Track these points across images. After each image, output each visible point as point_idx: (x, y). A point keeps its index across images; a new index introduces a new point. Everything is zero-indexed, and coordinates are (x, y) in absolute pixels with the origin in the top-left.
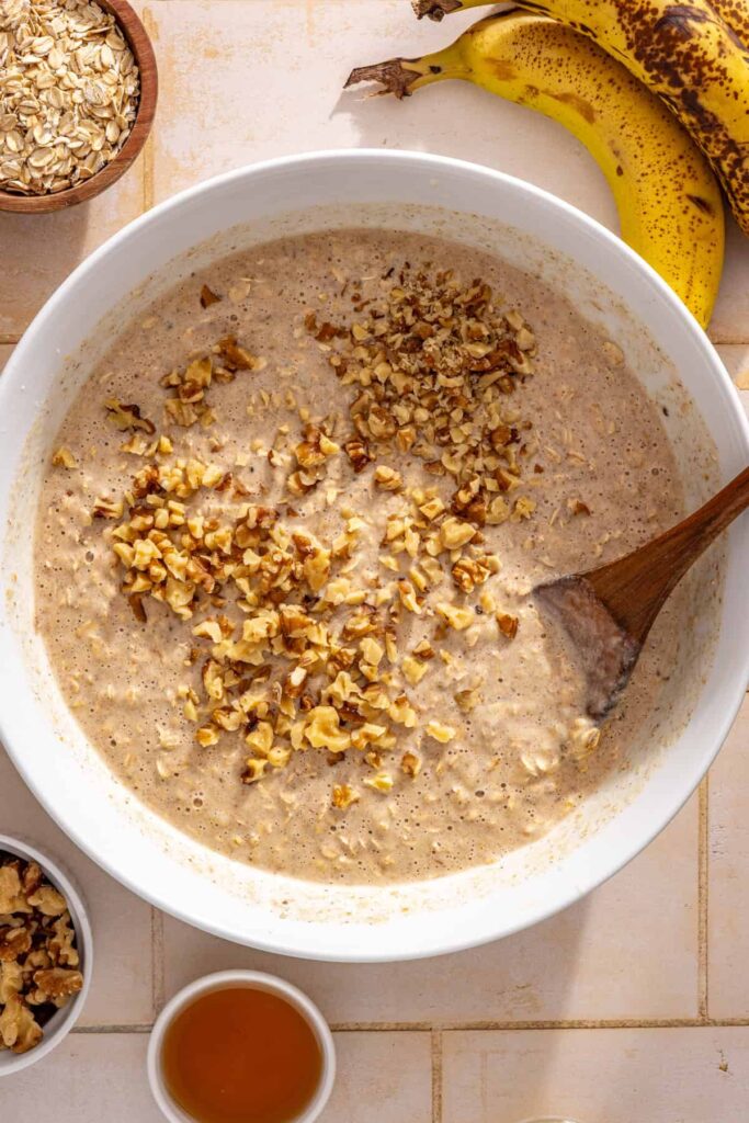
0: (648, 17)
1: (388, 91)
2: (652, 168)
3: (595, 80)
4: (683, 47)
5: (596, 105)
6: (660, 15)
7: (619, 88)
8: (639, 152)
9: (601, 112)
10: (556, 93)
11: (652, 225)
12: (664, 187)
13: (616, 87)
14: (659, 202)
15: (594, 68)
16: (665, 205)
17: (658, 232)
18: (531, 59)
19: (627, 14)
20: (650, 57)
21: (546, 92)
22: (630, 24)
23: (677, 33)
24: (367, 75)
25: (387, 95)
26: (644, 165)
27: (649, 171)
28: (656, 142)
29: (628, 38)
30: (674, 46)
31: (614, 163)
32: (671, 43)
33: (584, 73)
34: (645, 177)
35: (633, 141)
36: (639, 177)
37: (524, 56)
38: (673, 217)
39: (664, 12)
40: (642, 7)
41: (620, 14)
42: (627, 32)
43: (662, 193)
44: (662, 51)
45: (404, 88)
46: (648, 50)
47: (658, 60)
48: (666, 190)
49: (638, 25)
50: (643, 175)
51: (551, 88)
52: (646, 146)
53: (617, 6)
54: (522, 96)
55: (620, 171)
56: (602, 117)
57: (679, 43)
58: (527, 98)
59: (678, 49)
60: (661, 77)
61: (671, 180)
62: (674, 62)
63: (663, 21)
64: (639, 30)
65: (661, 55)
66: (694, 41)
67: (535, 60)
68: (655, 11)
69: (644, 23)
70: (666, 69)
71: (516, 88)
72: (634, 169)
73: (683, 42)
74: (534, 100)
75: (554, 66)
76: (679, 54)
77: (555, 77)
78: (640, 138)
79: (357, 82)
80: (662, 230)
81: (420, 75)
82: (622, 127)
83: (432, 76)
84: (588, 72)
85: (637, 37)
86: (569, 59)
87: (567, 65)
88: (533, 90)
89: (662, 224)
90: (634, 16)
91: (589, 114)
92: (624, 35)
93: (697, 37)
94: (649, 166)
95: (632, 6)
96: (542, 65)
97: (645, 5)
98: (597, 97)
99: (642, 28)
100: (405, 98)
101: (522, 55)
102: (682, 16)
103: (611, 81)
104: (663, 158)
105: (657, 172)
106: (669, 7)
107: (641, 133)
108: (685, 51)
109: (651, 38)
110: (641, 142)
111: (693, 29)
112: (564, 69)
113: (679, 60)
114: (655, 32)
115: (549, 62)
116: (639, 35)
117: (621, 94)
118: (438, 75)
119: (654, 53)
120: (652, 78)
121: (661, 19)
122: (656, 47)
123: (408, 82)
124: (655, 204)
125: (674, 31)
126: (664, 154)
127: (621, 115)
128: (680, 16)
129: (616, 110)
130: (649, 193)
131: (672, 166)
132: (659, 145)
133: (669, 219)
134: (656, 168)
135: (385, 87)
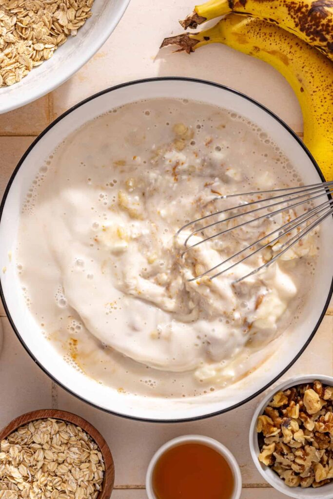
0: (304, 10)
1: (182, 50)
2: (319, 88)
3: (288, 43)
4: (324, 22)
5: (289, 56)
6: (310, 7)
7: (301, 48)
8: (312, 80)
9: (292, 60)
10: (269, 50)
11: (319, 117)
12: (325, 98)
13: (299, 47)
14: (322, 106)
15: (288, 37)
16: (326, 107)
17: (322, 121)
18: (256, 33)
19: (292, 10)
20: (308, 29)
21: (263, 50)
22: (295, 14)
23: (320, 15)
24: (172, 41)
25: (182, 52)
26: (315, 87)
27: (317, 90)
28: (320, 75)
29: (295, 22)
30: (320, 22)
31: (299, 86)
32: (318, 21)
33: (283, 40)
34: (315, 93)
35: (309, 75)
36: (312, 93)
37: (252, 32)
38: (330, 113)
39: (311, 6)
40: (300, 5)
41: (289, 10)
42: (294, 18)
43: (324, 101)
44: (314, 25)
45: (191, 48)
46: (307, 26)
47: (312, 30)
48: (326, 100)
49: (299, 14)
50: (314, 92)
51: (266, 48)
52: (315, 77)
53: (287, 7)
54: (251, 51)
55: (302, 90)
56: (292, 63)
57: (322, 20)
58: (254, 53)
59: (322, 23)
60: (315, 38)
61: (328, 94)
62: (321, 30)
63: (312, 10)
64: (300, 17)
65: (314, 27)
66: (329, 18)
67: (258, 34)
68: (307, 6)
69: (302, 13)
70: (317, 33)
71: (248, 47)
72: (309, 89)
73: (324, 19)
74: (258, 54)
75: (268, 36)
76: (323, 25)
77: (268, 42)
78: (312, 73)
79: (167, 45)
80: (324, 120)
81: (199, 41)
82: (303, 67)
83: (205, 42)
84: (285, 39)
85: (300, 21)
86: (275, 33)
87: (274, 36)
88: (257, 49)
89: (324, 117)
90: (296, 11)
91: (286, 61)
92: (293, 20)
93: (330, 15)
94: (317, 87)
95: (295, 5)
96: (261, 36)
97: (301, 4)
98: (290, 52)
99: (301, 15)
100: (192, 53)
101: (251, 31)
102: (321, 6)
103: (297, 44)
104: (324, 83)
105: (321, 90)
106: (313, 2)
107: (313, 71)
108: (325, 23)
109: (307, 20)
110: (313, 75)
111: (328, 11)
112: (273, 38)
113: (323, 28)
114: (309, 16)
115: (265, 34)
116: (300, 19)
117: (302, 51)
118: (208, 41)
119: (310, 27)
120: (311, 39)
121: (310, 10)
122: (310, 24)
123: (193, 45)
124: (320, 106)
125: (318, 14)
126: (325, 81)
127: (302, 61)
128: (319, 6)
129: (300, 59)
130: (317, 102)
131: (329, 87)
132: (322, 76)
133: (328, 114)
134: (321, 88)
135: (181, 48)
